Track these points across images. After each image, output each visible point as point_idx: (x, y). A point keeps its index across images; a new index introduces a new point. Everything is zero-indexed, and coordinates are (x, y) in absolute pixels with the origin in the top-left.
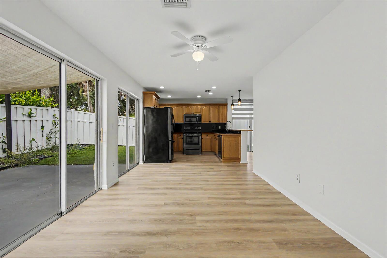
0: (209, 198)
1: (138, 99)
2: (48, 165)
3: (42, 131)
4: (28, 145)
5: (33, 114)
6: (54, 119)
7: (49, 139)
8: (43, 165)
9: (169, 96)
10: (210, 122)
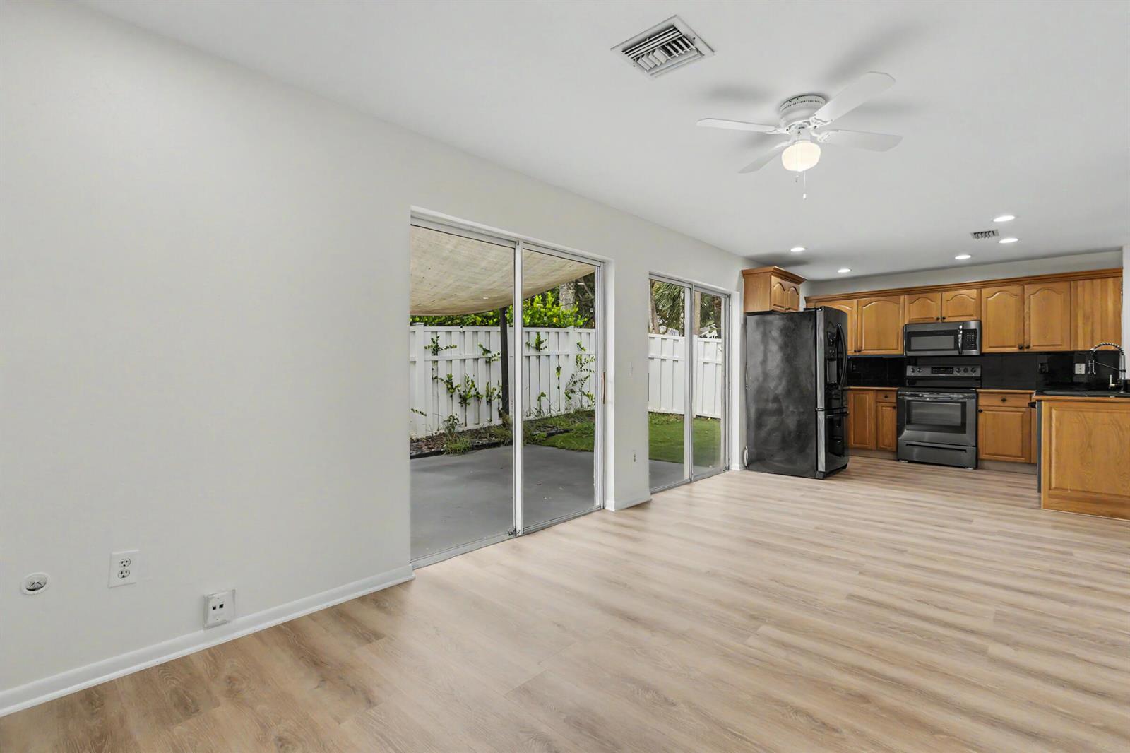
0: (851, 597)
1: (728, 293)
2: (556, 447)
3: (559, 378)
4: (535, 405)
5: (542, 342)
6: (580, 353)
7: (570, 395)
8: (549, 446)
9: (844, 271)
10: (1021, 348)
